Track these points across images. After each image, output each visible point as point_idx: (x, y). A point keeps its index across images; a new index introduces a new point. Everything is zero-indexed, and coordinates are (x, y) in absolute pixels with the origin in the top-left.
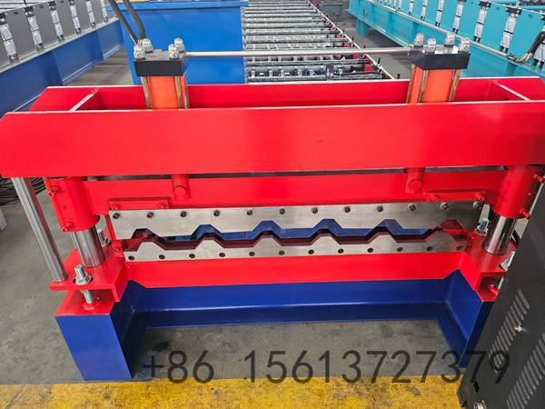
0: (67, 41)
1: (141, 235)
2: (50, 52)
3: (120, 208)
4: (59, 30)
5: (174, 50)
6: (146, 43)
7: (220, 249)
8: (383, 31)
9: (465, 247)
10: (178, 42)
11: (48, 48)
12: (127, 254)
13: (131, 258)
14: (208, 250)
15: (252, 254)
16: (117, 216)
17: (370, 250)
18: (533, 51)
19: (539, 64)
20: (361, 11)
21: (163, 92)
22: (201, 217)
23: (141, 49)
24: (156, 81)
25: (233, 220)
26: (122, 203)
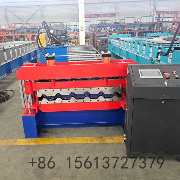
0: (13, 60)
1: (43, 97)
2: (9, 62)
3: (39, 89)
4: (12, 56)
5: (54, 55)
6: (48, 54)
7: (62, 100)
8: (118, 55)
9: (121, 99)
10: (54, 54)
11: (9, 61)
12: (39, 102)
13: (40, 103)
14: (59, 101)
15: (69, 102)
16: (38, 91)
17: (98, 101)
18: (157, 57)
19: (159, 61)
20: (111, 49)
21: (51, 63)
22: (57, 91)
23: (47, 55)
24: (50, 60)
25: (65, 92)
26: (40, 88)
